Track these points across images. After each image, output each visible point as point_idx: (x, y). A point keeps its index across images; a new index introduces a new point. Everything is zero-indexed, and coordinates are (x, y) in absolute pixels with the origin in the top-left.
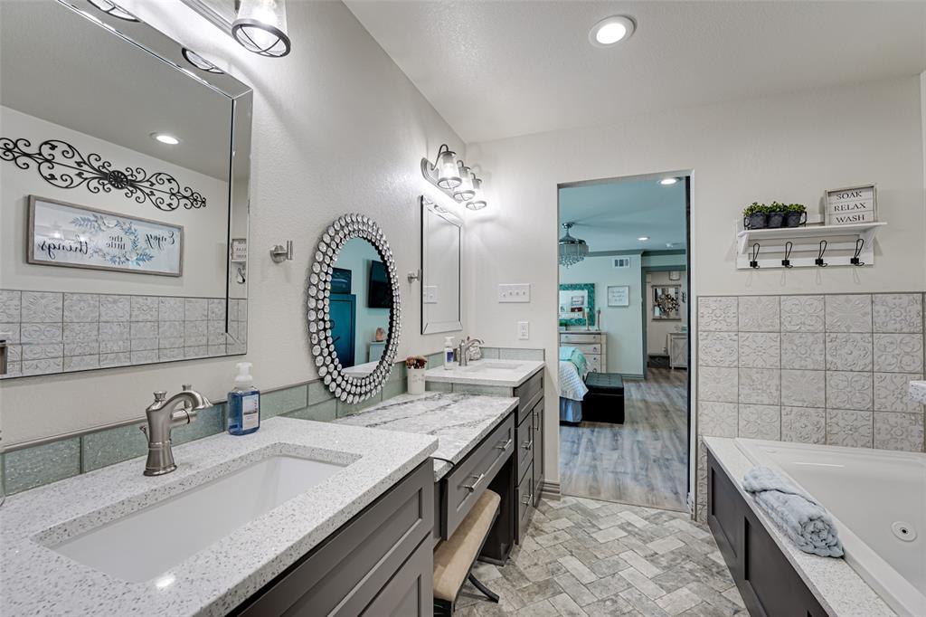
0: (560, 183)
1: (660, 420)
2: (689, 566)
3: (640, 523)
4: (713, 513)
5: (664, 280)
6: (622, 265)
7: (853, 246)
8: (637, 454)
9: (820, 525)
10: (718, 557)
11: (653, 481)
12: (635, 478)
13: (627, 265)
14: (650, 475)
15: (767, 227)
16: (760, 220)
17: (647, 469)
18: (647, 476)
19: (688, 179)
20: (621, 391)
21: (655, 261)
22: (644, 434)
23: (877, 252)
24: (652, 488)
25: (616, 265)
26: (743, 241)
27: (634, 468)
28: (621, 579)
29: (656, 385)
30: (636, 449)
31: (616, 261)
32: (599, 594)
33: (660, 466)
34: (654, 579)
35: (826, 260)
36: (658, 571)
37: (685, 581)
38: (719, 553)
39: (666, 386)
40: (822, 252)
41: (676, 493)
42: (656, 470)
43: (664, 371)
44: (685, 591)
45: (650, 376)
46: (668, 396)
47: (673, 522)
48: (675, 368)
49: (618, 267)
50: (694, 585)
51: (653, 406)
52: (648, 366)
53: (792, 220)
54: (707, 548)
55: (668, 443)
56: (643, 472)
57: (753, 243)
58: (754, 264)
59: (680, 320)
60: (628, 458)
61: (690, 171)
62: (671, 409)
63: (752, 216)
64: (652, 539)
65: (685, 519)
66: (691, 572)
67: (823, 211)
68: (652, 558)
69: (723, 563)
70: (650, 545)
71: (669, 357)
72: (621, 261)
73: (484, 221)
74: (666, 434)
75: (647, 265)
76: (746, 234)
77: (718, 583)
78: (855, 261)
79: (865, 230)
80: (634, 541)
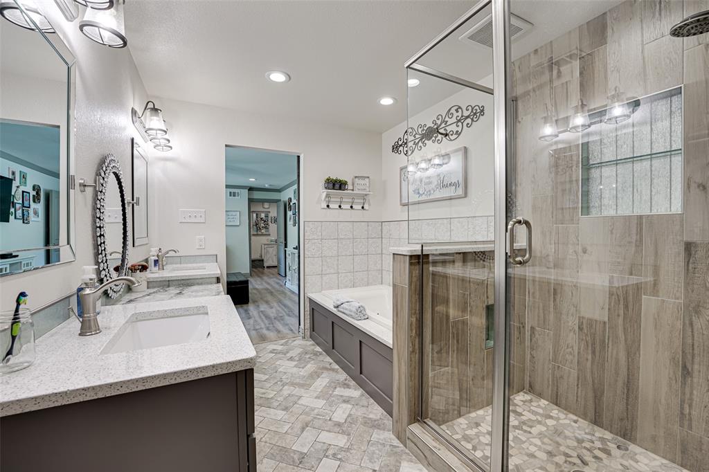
0: (227, 144)
1: (269, 298)
2: (307, 356)
3: (280, 348)
4: (313, 331)
5: (259, 208)
6: (234, 196)
7: (362, 201)
8: (263, 317)
9: (361, 308)
10: (318, 349)
11: (278, 328)
12: (268, 329)
13: (238, 196)
14: (275, 326)
15: (334, 189)
16: (331, 185)
17: (272, 324)
18: (274, 327)
19: (299, 157)
20: (247, 282)
21: (257, 195)
22: (263, 307)
23: (369, 205)
24: (279, 332)
25: (230, 196)
26: (324, 194)
27: (265, 325)
28: (280, 372)
29: (259, 278)
30: (262, 315)
31: (230, 193)
32: (273, 382)
33: (279, 321)
34: (295, 366)
35: (354, 207)
36: (296, 363)
37: (309, 362)
38: (318, 347)
39: (265, 278)
40: (353, 203)
41: (292, 330)
42: (277, 322)
43: (261, 270)
44: (309, 366)
45: (253, 273)
46: (268, 284)
47: (295, 342)
48: (268, 267)
49: (232, 197)
50: (312, 362)
51: (263, 291)
52: (253, 267)
53: (343, 186)
54: (313, 347)
55: (279, 308)
56: (271, 325)
57: (328, 196)
58: (328, 206)
59: (269, 235)
60: (259, 321)
61: (301, 154)
62: (273, 291)
63: (328, 183)
64: (288, 352)
65: (300, 339)
66: (309, 358)
67: (353, 185)
68: (291, 359)
69: (321, 350)
70: (288, 355)
71: (263, 260)
72: (234, 193)
73: (166, 159)
74: (275, 304)
75: (252, 197)
76: (325, 192)
77: (321, 358)
78: (363, 207)
79: (366, 195)
80: (280, 355)
